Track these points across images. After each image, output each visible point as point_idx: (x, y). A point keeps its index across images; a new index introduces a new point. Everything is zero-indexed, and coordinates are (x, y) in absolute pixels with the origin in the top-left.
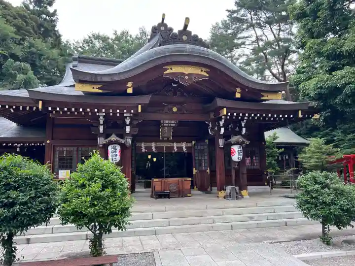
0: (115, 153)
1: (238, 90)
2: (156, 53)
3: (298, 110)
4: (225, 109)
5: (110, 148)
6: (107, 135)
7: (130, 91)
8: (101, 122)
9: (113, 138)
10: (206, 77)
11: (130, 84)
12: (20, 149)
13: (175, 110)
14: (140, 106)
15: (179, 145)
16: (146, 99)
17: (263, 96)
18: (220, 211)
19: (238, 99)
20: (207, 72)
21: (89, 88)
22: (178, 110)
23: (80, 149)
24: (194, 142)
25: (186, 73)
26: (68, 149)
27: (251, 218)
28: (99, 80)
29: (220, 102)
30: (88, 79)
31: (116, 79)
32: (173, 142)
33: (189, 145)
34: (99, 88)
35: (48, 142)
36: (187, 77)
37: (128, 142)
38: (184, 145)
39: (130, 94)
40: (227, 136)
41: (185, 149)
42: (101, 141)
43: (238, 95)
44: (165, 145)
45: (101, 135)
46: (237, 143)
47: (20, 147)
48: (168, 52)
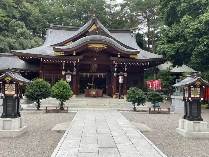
0: (69, 78)
1: (119, 54)
2: (85, 40)
3: (148, 62)
4: (114, 61)
5: (67, 76)
6: (66, 70)
7: (74, 54)
8: (64, 65)
9: (68, 72)
10: (105, 48)
11: (74, 52)
12: (27, 74)
13: (95, 59)
14: (78, 60)
15: (100, 74)
16: (81, 57)
17: (130, 56)
18: (109, 102)
19: (119, 57)
20: (106, 46)
21: (59, 54)
22: (97, 59)
23: (54, 75)
24: (107, 73)
25: (97, 47)
26: (49, 74)
27: (120, 105)
28: (63, 51)
29: (112, 58)
30: (59, 50)
31: (69, 50)
32: (97, 72)
33: (105, 74)
34: (63, 54)
35: (41, 71)
36: (97, 49)
37: (75, 73)
38: (102, 74)
39: (74, 55)
40: (118, 72)
41: (103, 77)
42: (63, 73)
43: (119, 56)
44: (93, 74)
45: (64, 70)
46: (121, 75)
47: (27, 73)
48: (90, 39)
